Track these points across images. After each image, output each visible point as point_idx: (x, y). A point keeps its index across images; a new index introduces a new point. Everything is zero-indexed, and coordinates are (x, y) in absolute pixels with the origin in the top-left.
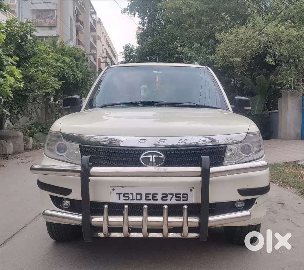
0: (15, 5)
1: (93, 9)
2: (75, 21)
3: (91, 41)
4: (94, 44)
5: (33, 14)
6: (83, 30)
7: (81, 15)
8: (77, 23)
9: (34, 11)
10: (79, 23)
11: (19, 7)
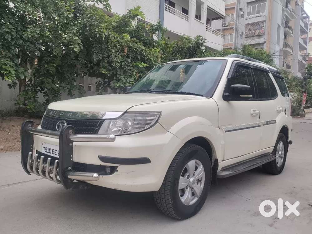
0: (234, 23)
1: (306, 13)
2: (283, 27)
3: (301, 42)
4: (304, 45)
5: (246, 28)
6: (292, 34)
7: (291, 21)
8: (285, 29)
9: (247, 25)
10: (288, 28)
11: (236, 25)
